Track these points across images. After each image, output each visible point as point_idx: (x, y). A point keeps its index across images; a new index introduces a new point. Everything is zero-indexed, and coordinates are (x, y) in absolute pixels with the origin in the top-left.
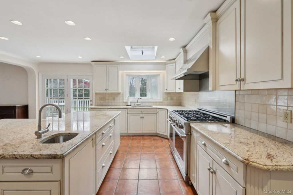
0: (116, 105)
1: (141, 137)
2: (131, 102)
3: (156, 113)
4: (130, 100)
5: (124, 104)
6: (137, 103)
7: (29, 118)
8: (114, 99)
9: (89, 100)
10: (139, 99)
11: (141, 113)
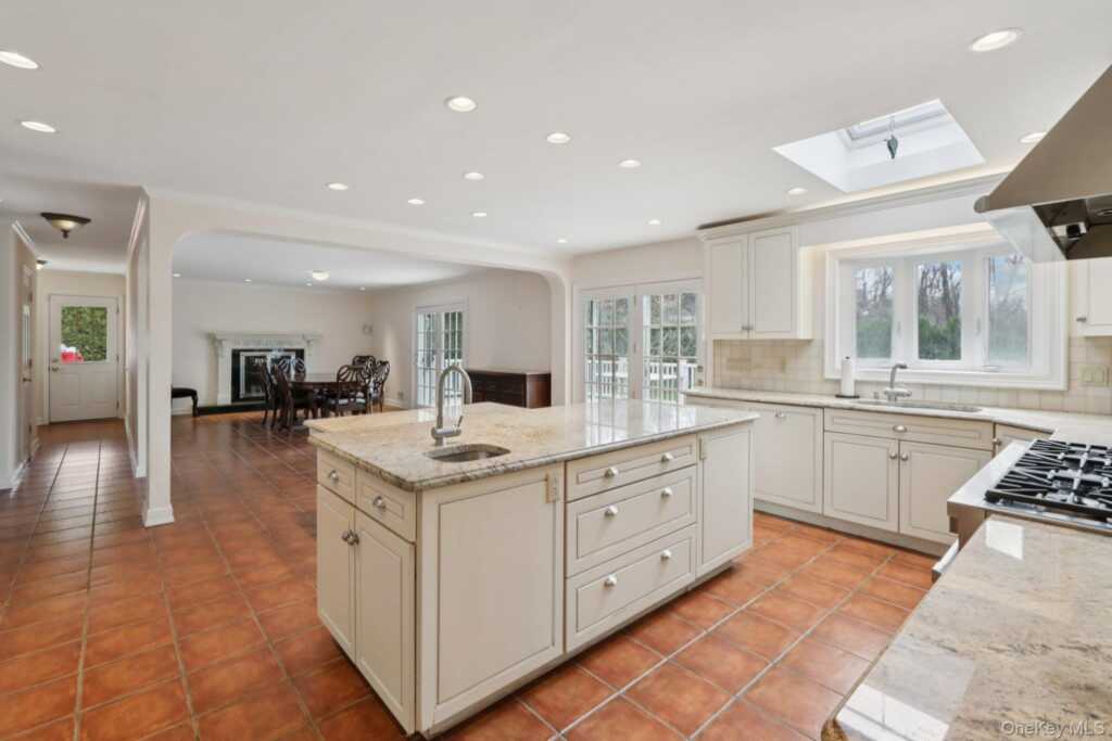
0: (792, 393)
1: (892, 552)
2: (857, 383)
3: (991, 447)
4: (853, 370)
5: (828, 388)
6: (888, 389)
7: (553, 402)
8: (783, 367)
9: (695, 366)
10: (899, 370)
11: (891, 434)
